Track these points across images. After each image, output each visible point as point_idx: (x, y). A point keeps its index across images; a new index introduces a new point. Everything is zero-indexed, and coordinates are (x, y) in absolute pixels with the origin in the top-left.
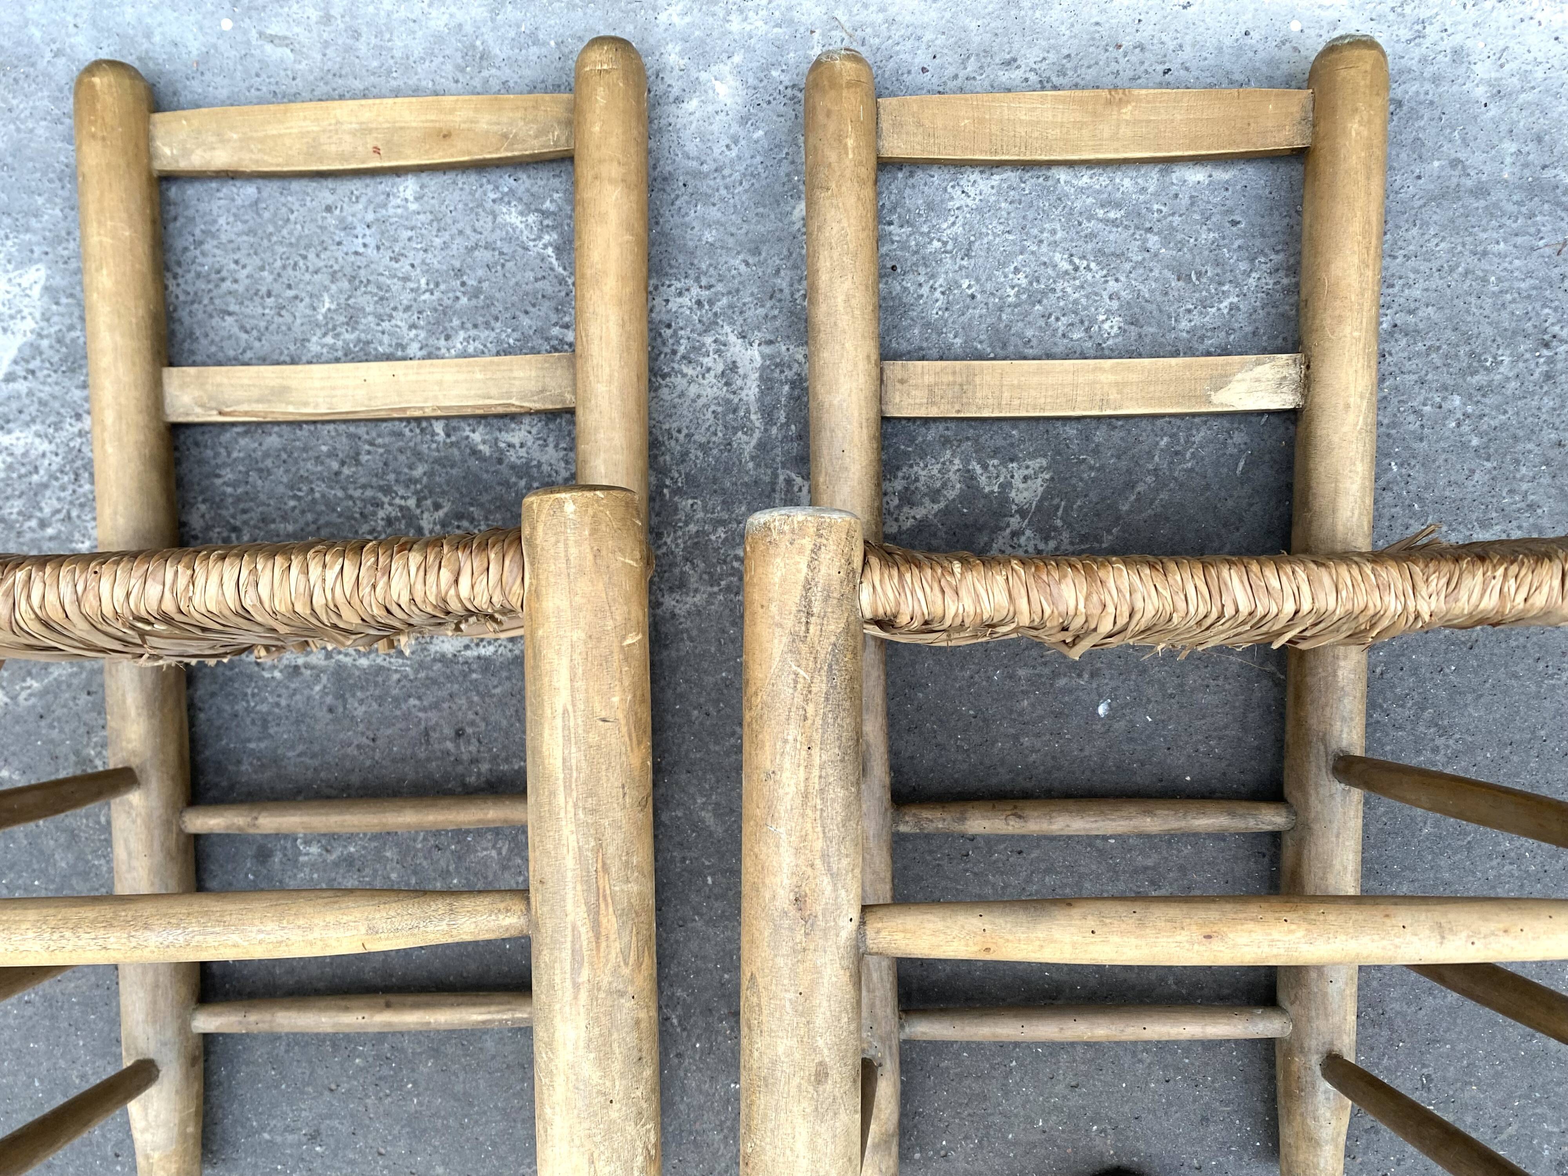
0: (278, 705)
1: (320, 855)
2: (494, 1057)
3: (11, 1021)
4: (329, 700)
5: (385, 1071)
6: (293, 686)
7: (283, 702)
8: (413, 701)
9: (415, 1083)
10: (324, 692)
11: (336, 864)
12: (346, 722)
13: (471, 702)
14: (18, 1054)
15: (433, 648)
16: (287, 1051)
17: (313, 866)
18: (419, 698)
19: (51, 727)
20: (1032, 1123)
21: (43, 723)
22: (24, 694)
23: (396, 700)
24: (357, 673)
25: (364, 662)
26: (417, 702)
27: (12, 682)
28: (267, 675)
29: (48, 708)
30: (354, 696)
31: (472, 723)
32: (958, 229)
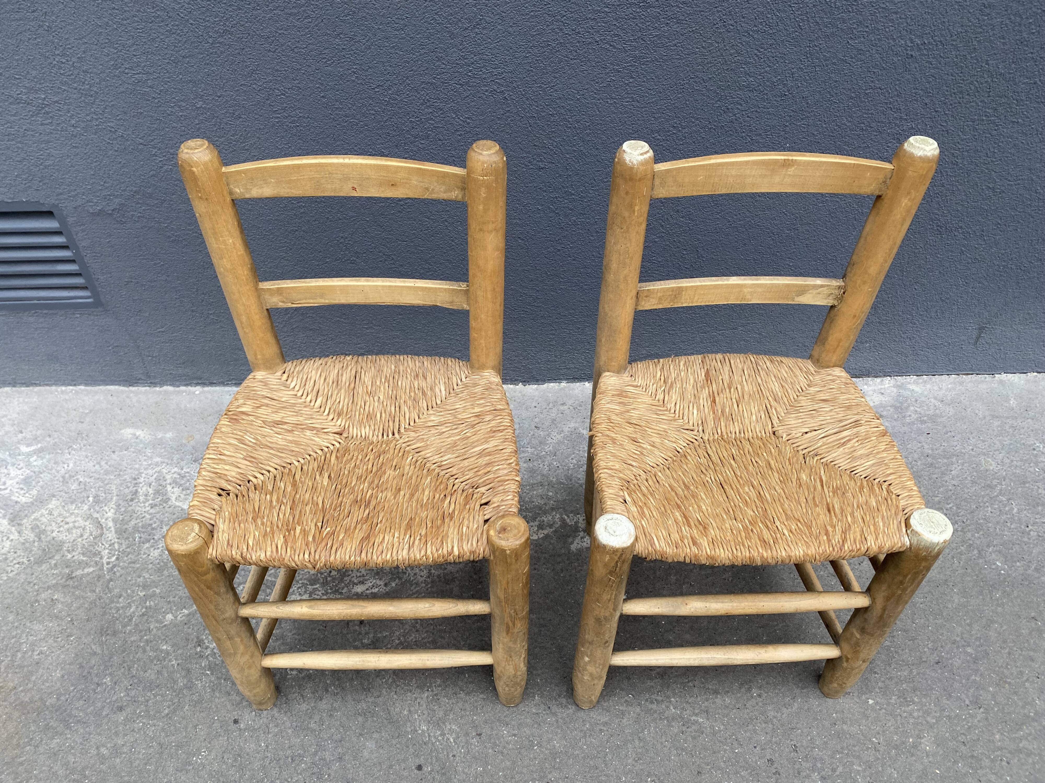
1: (297, 674)
2: (367, 760)
3: (141, 756)
5: (316, 770)
9: (329, 775)
11: (303, 678)
14: (140, 772)
15: (353, 591)
16: (270, 763)
17: (293, 679)
19: (189, 628)
20: (620, 779)
21: (186, 627)
22: (180, 615)
27: (176, 611)
29: (189, 621)
32: (551, 448)
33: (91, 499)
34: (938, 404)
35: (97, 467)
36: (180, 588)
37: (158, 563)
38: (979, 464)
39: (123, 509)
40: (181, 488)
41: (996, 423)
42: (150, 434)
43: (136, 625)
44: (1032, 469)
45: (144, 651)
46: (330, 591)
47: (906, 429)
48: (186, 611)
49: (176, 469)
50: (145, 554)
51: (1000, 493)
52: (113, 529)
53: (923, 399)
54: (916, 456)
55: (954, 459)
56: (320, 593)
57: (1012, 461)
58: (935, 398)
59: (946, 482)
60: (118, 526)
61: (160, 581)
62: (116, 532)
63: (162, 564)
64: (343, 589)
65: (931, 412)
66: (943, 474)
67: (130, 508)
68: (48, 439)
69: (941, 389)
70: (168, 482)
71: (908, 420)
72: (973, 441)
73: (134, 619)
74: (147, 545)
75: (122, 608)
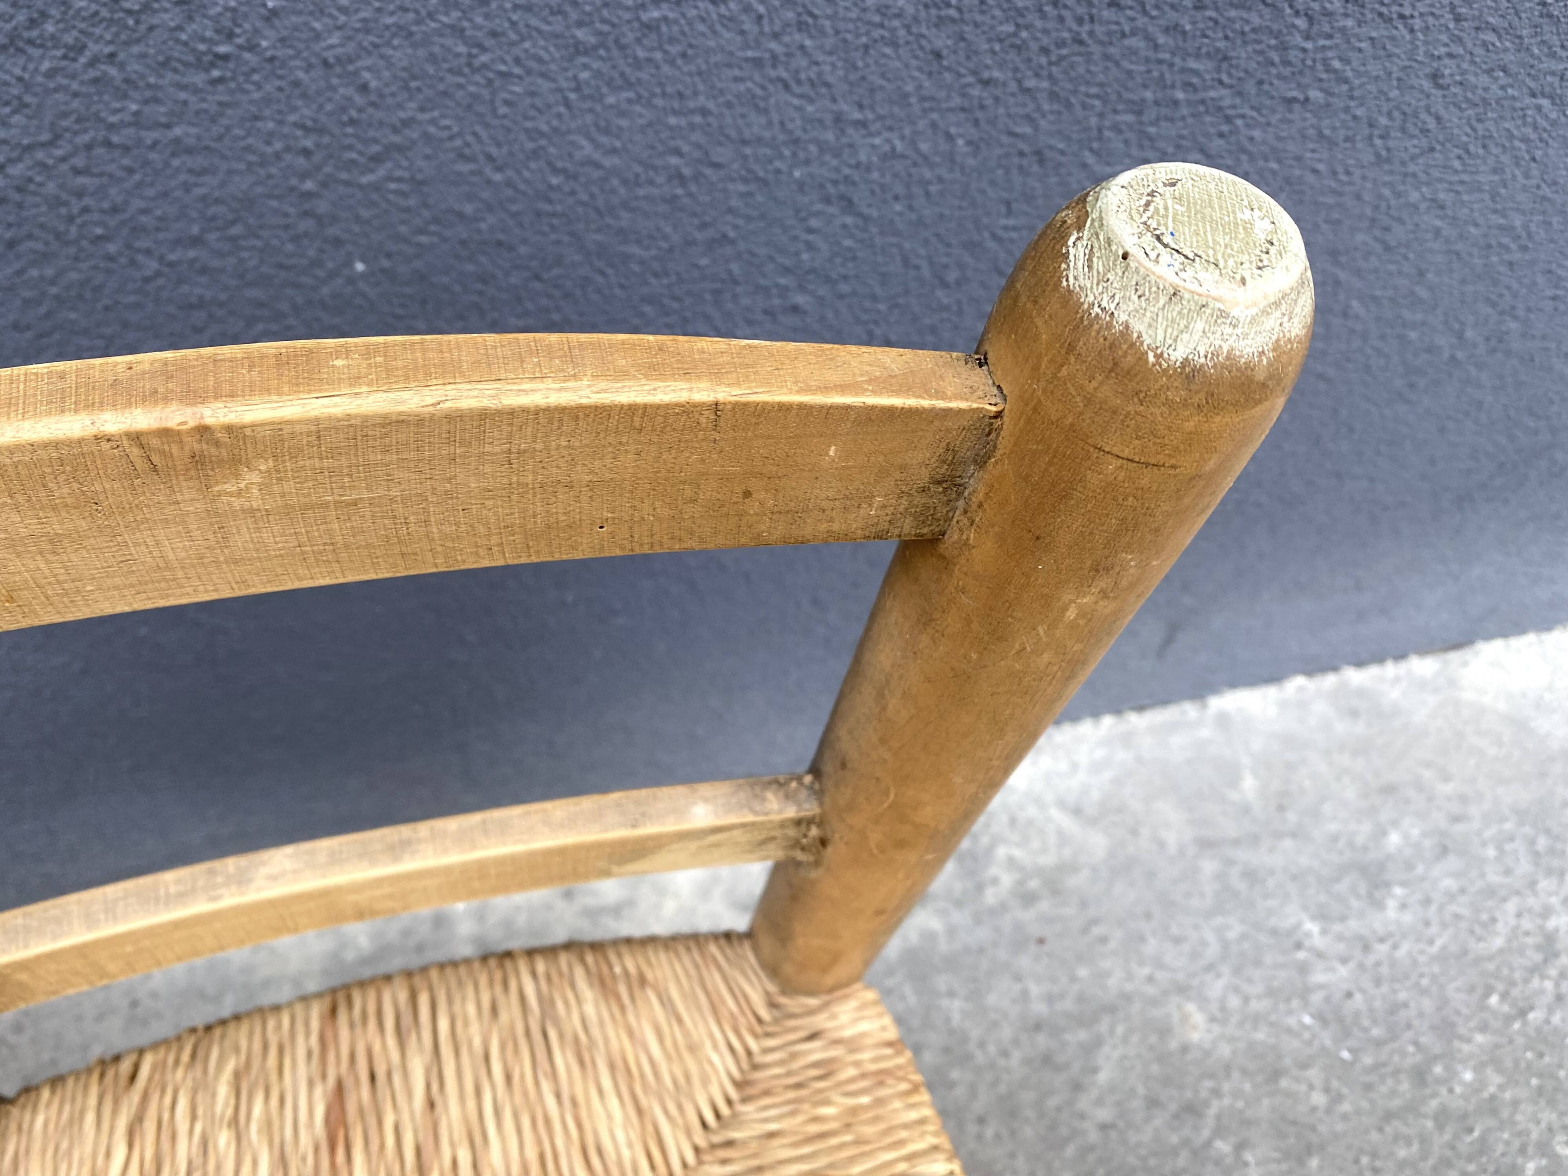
34: (1066, 822)
38: (1165, 1031)
41: (1209, 866)
44: (1292, 1021)
47: (983, 934)
51: (1219, 1131)
53: (1032, 811)
54: (1007, 1032)
55: (1103, 1027)
57: (1246, 1000)
58: (1061, 804)
59: (1082, 1116)
65: (1048, 860)
66: (1077, 1087)
69: (1075, 767)
71: (990, 897)
72: (1152, 946)
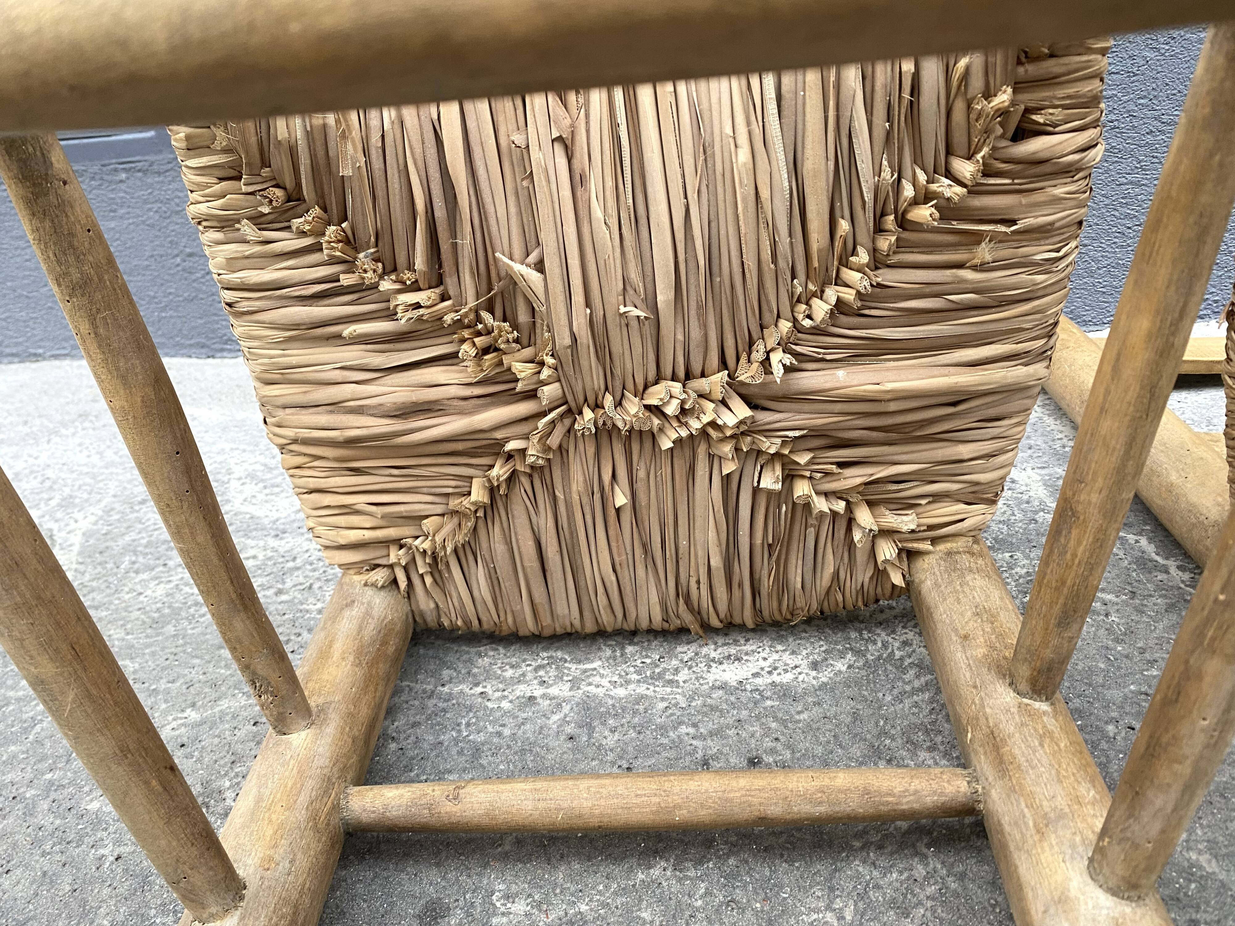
0: (499, 734)
4: (569, 729)
6: (525, 715)
7: (507, 732)
8: (683, 729)
10: (564, 721)
12: (590, 752)
13: (768, 731)
15: (711, 678)
18: (695, 725)
23: (663, 729)
24: (610, 702)
25: (621, 692)
26: (691, 730)
28: (490, 705)
30: (604, 723)
31: (773, 751)
33: (53, 503)
35: (95, 459)
36: (197, 661)
37: (158, 610)
39: (117, 517)
40: (261, 485)
42: (224, 414)
43: (39, 742)
45: (30, 812)
46: (635, 677)
48: (193, 715)
49: (261, 459)
50: (131, 590)
52: (76, 548)
56: (605, 682)
60: (92, 542)
61: (148, 646)
62: (80, 553)
63: (167, 611)
64: (677, 671)
67: (133, 516)
68: (20, 428)
70: (236, 475)
73: (38, 728)
74: (145, 576)
75: (18, 700)
